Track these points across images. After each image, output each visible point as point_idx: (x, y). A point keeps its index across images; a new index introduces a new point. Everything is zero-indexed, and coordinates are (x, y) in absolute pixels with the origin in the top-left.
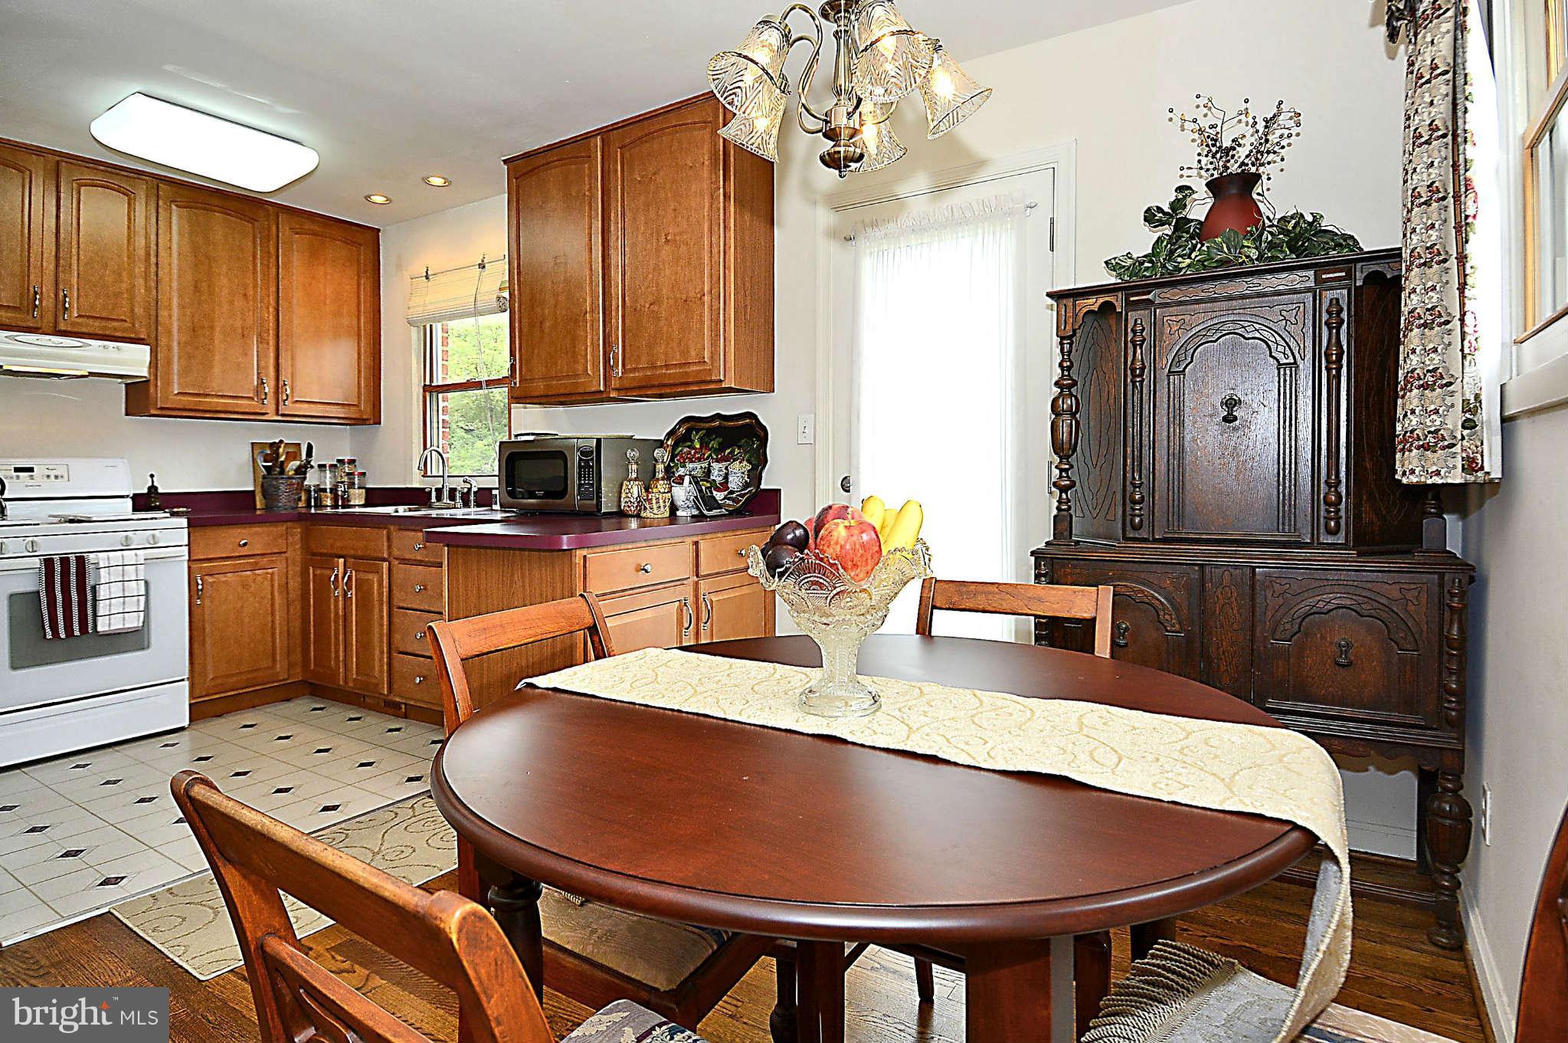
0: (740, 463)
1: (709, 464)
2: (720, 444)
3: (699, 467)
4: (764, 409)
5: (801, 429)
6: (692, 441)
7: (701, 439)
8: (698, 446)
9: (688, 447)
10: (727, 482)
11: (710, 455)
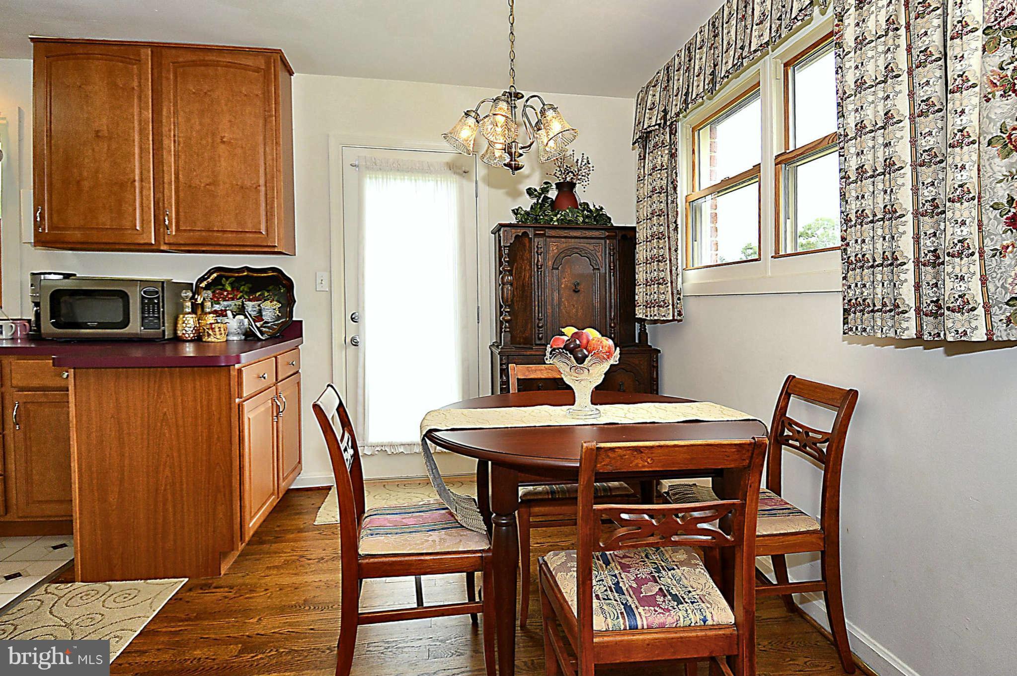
0: (271, 302)
1: (243, 302)
2: (250, 288)
3: (233, 304)
4: (287, 267)
5: (319, 281)
6: (224, 285)
7: (231, 284)
8: (229, 289)
9: (221, 289)
10: (261, 315)
11: (243, 296)
